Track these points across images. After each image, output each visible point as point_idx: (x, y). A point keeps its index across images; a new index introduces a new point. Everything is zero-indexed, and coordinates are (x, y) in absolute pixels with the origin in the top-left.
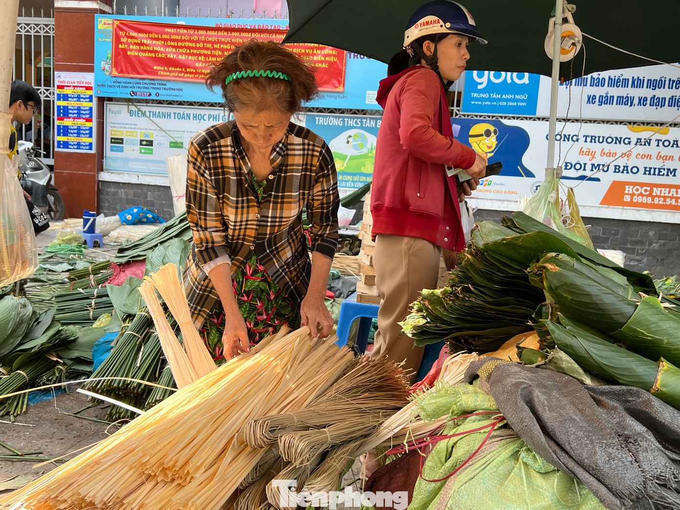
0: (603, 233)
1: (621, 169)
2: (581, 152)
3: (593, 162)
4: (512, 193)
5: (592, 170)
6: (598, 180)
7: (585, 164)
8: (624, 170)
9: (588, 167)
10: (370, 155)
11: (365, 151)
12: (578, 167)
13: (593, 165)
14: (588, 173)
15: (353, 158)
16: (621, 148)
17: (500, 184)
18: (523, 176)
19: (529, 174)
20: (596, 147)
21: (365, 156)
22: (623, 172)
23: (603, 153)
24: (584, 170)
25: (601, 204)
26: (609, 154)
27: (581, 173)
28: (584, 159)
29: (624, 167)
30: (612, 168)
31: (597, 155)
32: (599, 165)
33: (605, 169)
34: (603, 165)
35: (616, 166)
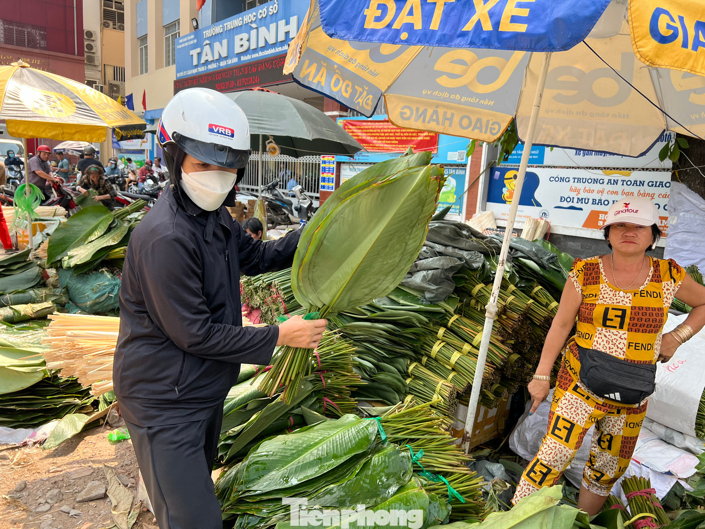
0: (581, 248)
1: (597, 202)
2: (571, 190)
3: (578, 197)
4: (528, 217)
5: (578, 202)
6: (581, 209)
7: (573, 198)
8: (599, 202)
9: (575, 200)
10: (452, 191)
11: (449, 189)
12: (569, 200)
13: (578, 199)
14: (575, 205)
16: (597, 187)
17: (521, 211)
18: (534, 206)
19: (539, 205)
20: (581, 186)
22: (598, 204)
23: (585, 190)
24: (573, 202)
25: (585, 225)
26: (590, 191)
27: (570, 204)
28: (573, 195)
29: (599, 200)
30: (591, 201)
31: (581, 192)
32: (582, 199)
33: (586, 202)
34: (585, 199)
35: (593, 200)
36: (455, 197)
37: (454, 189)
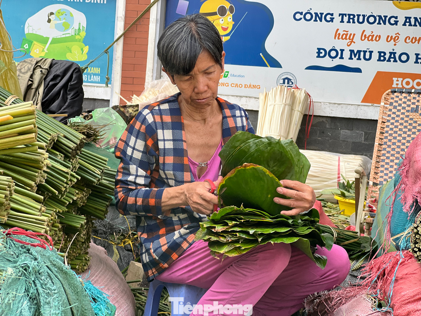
0: (366, 139)
1: (387, 57)
2: (337, 35)
3: (351, 48)
4: (254, 87)
5: (351, 58)
6: (358, 70)
7: (342, 51)
8: (390, 57)
9: (346, 54)
10: (77, 37)
11: (70, 32)
12: (333, 54)
13: (352, 51)
14: (346, 62)
15: (55, 41)
16: (385, 30)
17: (239, 76)
18: (267, 66)
19: (275, 64)
20: (355, 28)
21: (71, 39)
22: (389, 61)
23: (364, 37)
24: (342, 58)
25: (362, 102)
26: (372, 38)
27: (337, 62)
28: (340, 44)
29: (391, 53)
30: (375, 56)
31: (357, 39)
32: (359, 52)
33: (367, 56)
34: (365, 52)
35: (380, 53)
36: (86, 49)
37: (83, 34)
